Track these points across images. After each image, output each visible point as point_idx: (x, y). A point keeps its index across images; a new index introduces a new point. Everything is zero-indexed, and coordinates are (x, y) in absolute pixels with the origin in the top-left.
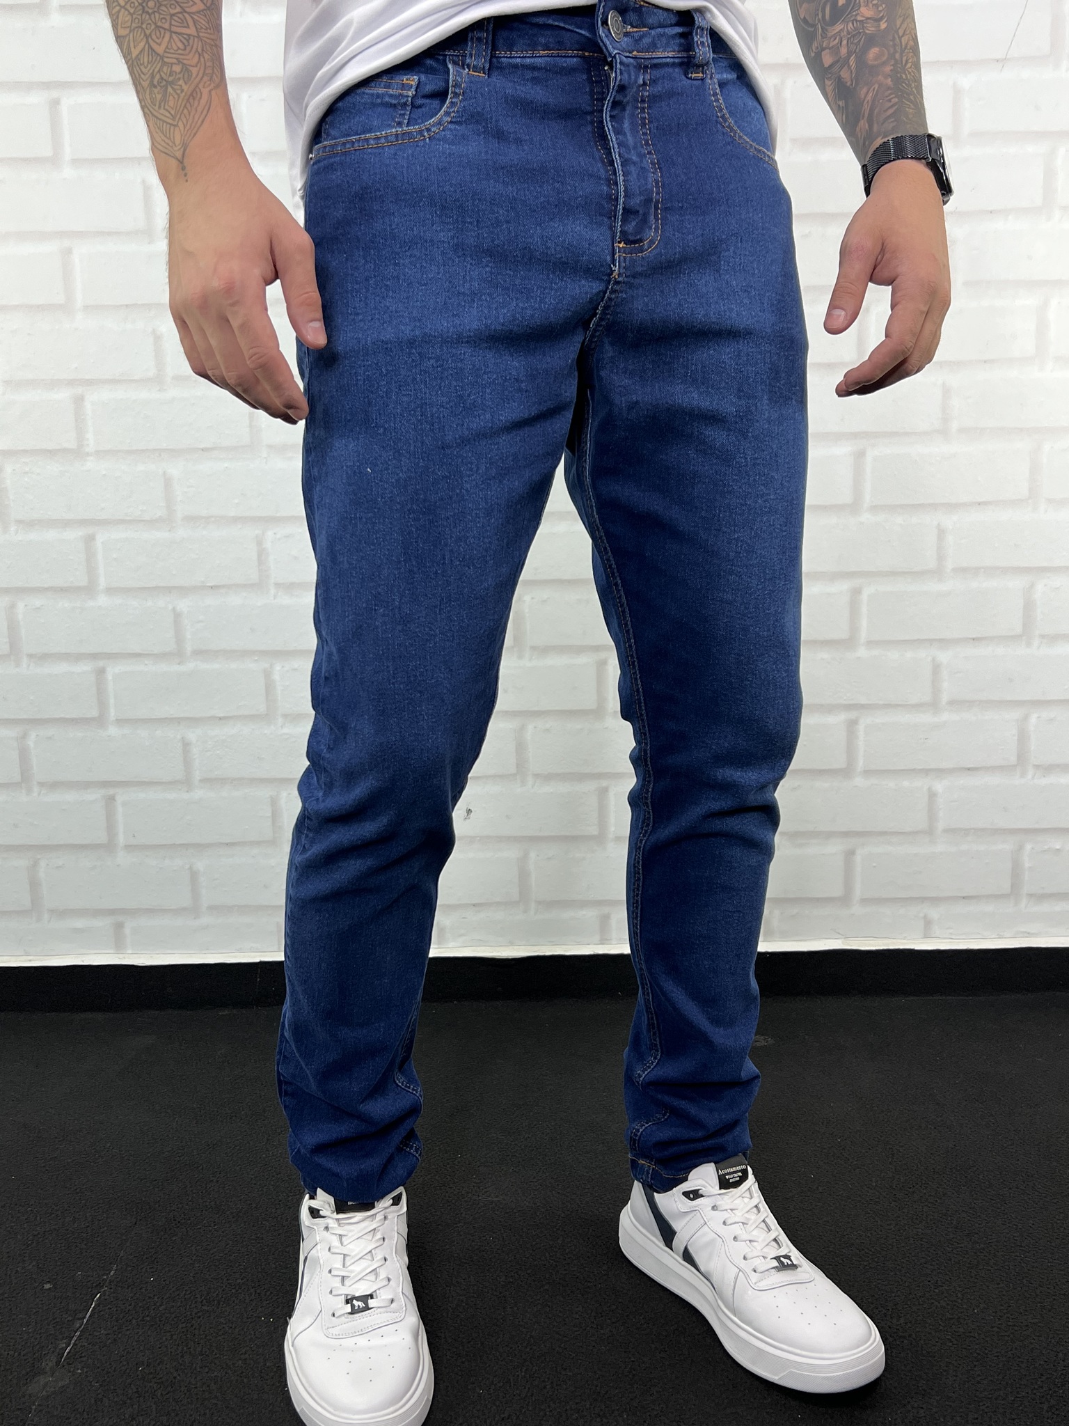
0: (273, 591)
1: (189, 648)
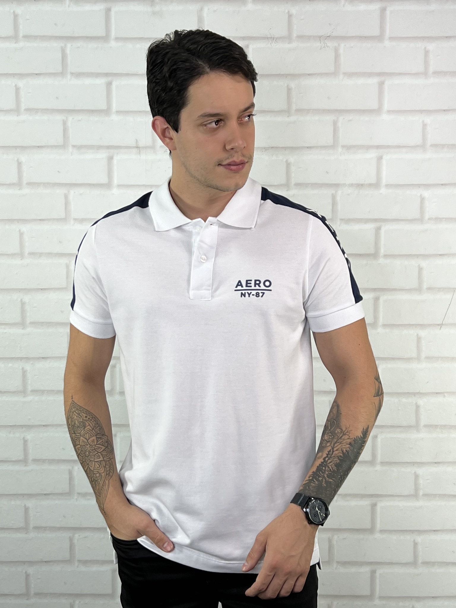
0: (76, 564)
1: (32, 592)
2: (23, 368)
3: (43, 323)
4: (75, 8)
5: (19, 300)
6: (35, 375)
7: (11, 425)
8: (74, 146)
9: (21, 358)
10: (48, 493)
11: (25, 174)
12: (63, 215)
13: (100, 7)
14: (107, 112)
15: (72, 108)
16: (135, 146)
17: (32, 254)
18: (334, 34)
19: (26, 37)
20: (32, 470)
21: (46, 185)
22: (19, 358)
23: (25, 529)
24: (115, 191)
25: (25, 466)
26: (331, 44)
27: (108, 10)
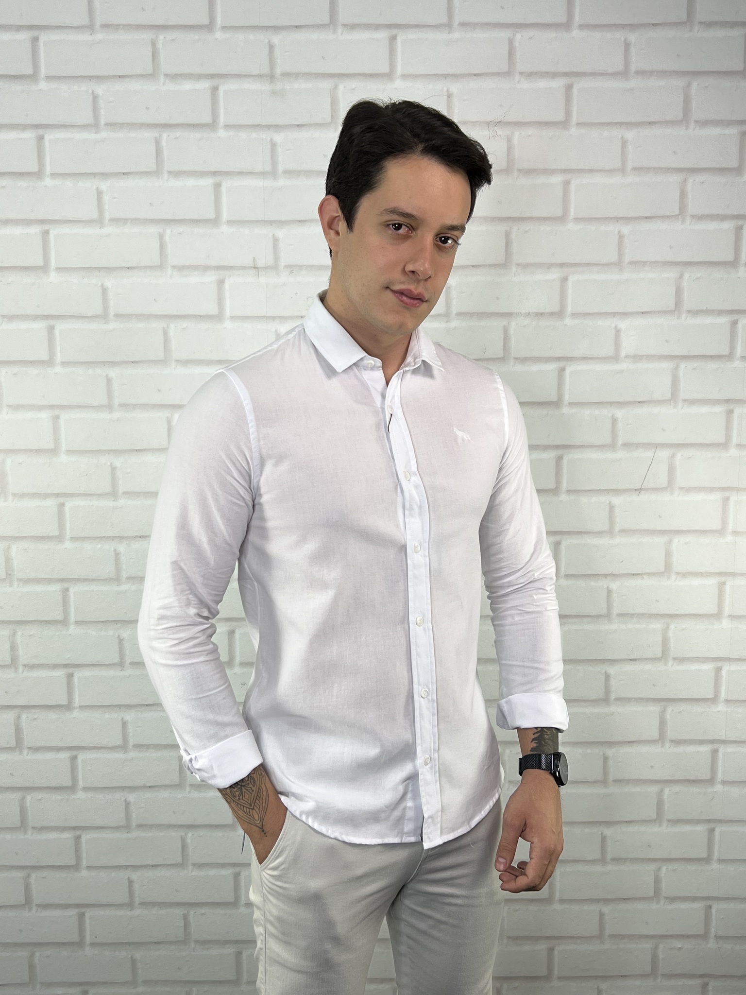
2: (115, 550)
3: (140, 493)
4: (171, 86)
5: (109, 464)
6: (130, 559)
7: (102, 620)
8: (174, 267)
9: (113, 537)
10: (152, 703)
11: (112, 303)
12: (161, 356)
13: (204, 85)
14: (215, 222)
15: (170, 218)
16: (252, 266)
17: (123, 406)
18: (505, 121)
19: (111, 125)
20: (130, 676)
21: (140, 317)
22: (110, 537)
23: (124, 747)
24: (228, 324)
25: (121, 671)
26: (500, 132)
27: (215, 89)
